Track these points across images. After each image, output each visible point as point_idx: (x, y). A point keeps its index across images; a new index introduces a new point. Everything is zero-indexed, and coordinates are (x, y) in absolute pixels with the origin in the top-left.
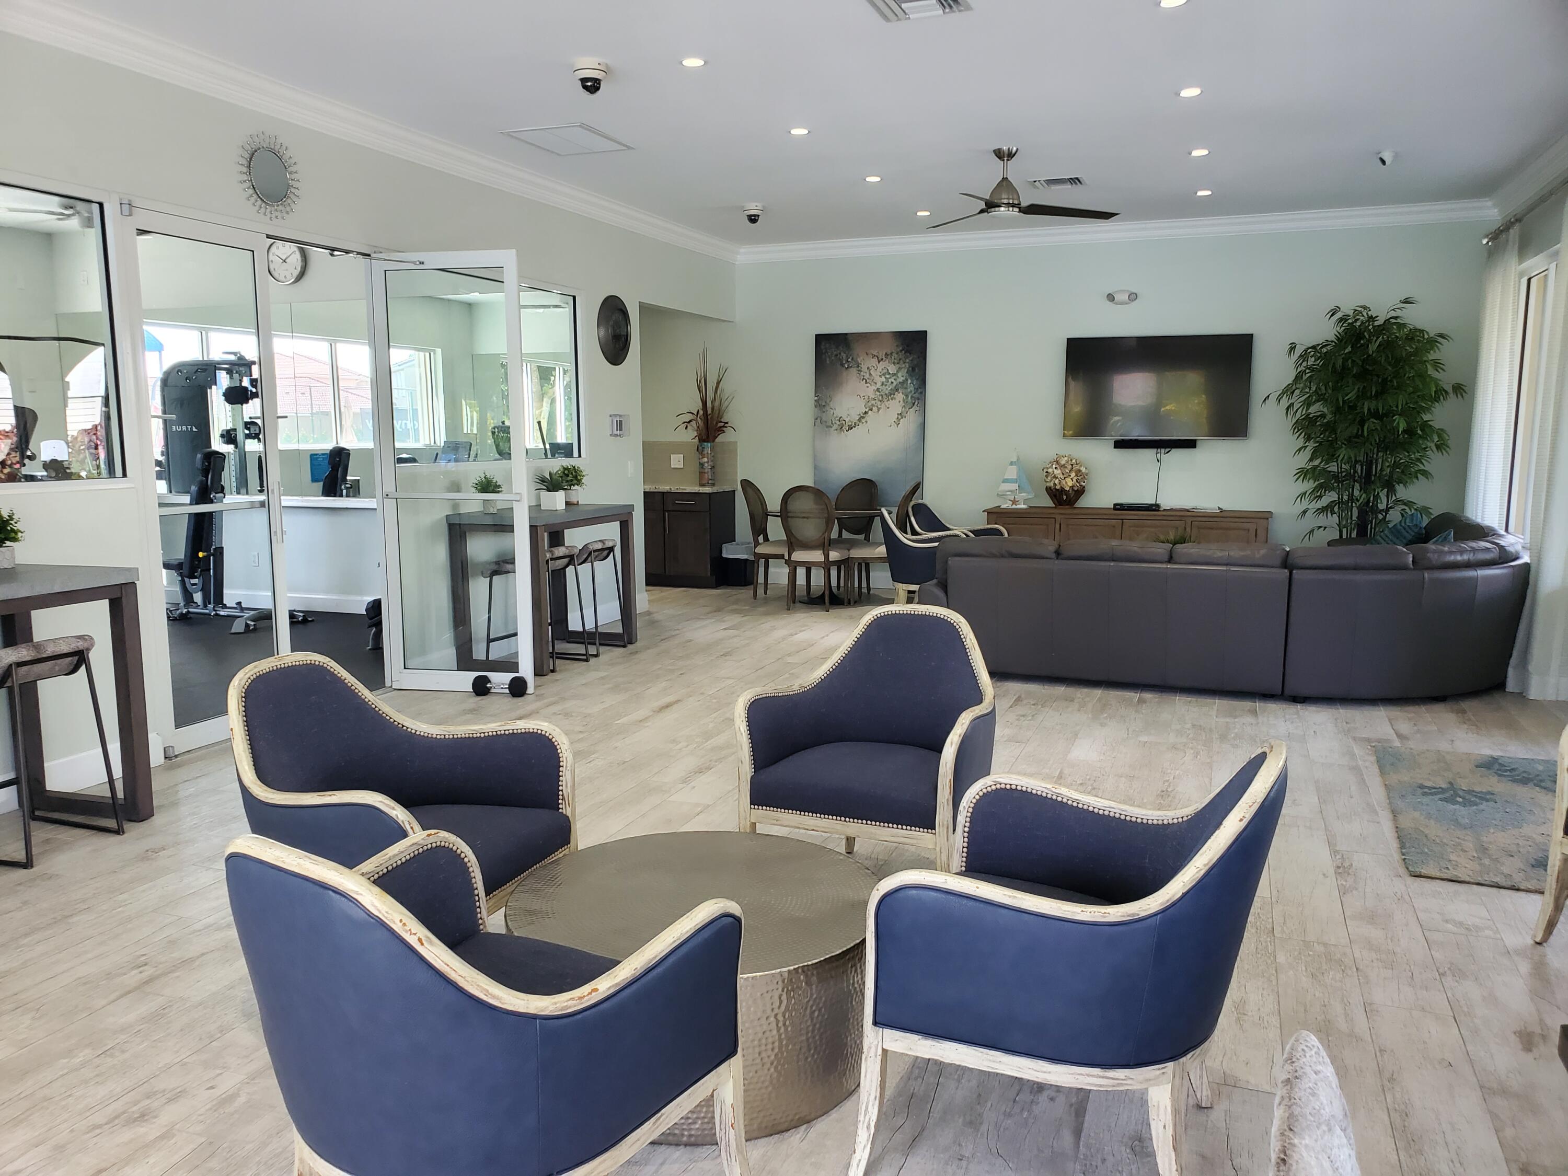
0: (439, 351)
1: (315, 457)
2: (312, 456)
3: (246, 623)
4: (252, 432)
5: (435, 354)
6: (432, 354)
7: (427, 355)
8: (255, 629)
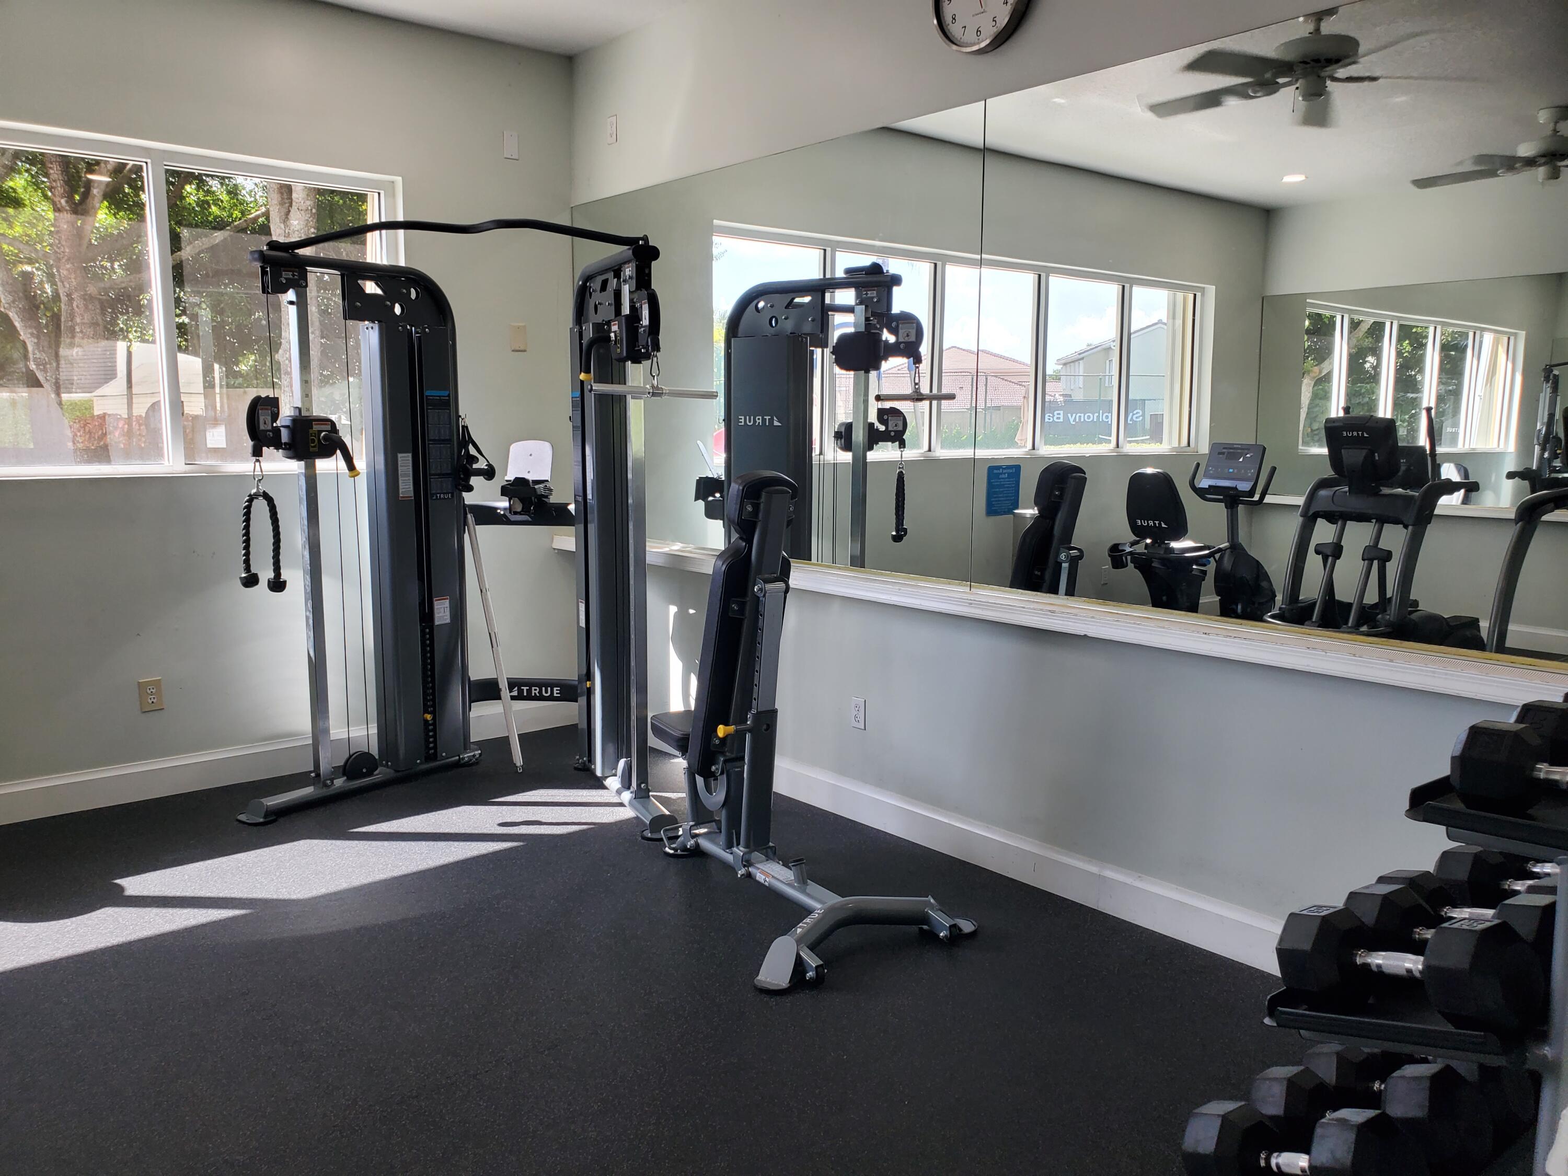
0: (1211, 290)
1: (995, 471)
2: (991, 470)
3: (798, 956)
4: (890, 429)
5: (1203, 295)
6: (1199, 295)
7: (1191, 297)
8: (819, 982)
